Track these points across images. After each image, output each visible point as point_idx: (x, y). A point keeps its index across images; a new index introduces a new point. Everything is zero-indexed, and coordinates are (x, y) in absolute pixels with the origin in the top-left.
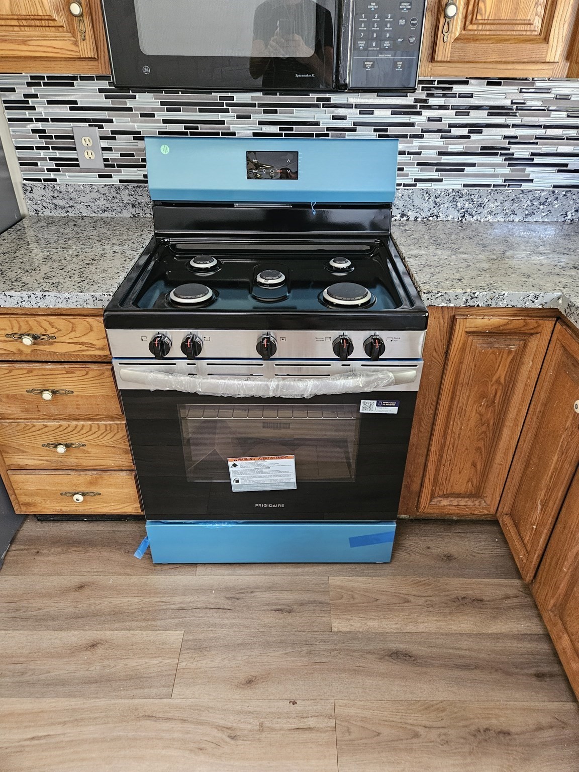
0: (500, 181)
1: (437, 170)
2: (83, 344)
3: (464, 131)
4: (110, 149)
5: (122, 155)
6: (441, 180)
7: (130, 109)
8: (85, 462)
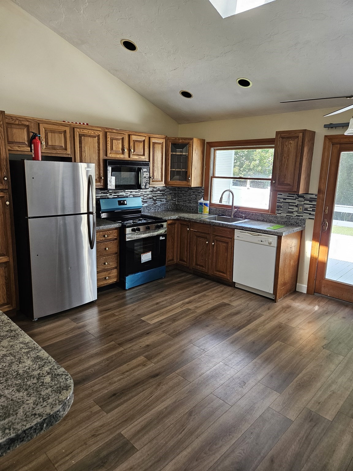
0: (153, 204)
2: (114, 236)
3: (146, 195)
8: (109, 268)
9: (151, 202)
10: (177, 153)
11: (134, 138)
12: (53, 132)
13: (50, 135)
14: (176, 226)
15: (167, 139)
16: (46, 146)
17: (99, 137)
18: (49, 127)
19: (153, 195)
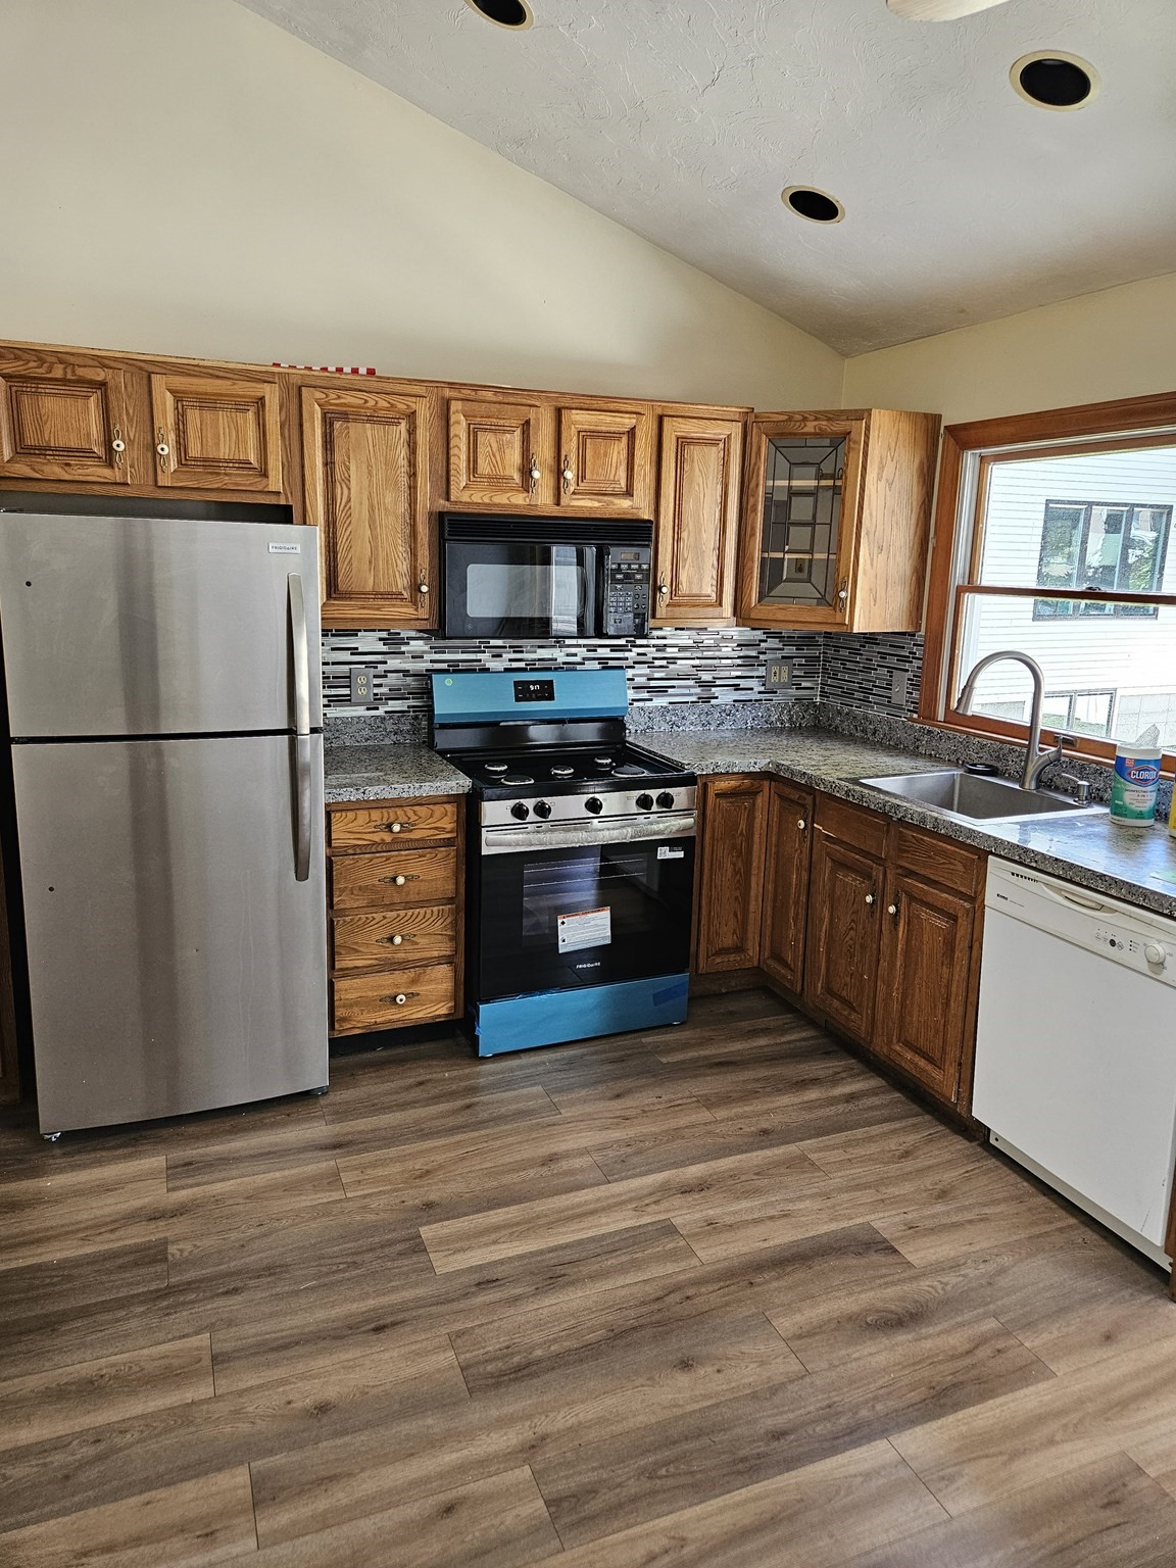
0: (694, 699)
1: (648, 692)
2: (436, 828)
3: (664, 663)
4: (380, 685)
5: (390, 690)
6: (651, 700)
7: (403, 653)
8: (411, 956)
9: (686, 691)
10: (795, 483)
11: (578, 419)
12: (208, 402)
13: (193, 416)
14: (759, 801)
15: (749, 422)
16: (179, 462)
17: (414, 423)
18: (193, 388)
19: (696, 662)
